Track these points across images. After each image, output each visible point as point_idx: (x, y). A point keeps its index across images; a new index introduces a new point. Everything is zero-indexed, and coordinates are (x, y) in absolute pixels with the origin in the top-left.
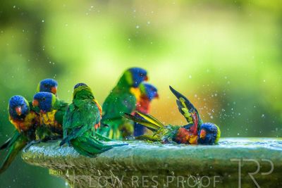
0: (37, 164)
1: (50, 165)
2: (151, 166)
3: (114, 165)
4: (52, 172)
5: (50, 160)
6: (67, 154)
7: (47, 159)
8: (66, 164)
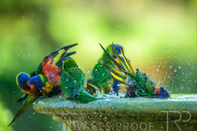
0: (44, 113)
1: (53, 113)
2: (123, 113)
3: (98, 113)
4: (54, 118)
5: (53, 110)
6: (65, 106)
7: (51, 109)
8: (65, 112)
